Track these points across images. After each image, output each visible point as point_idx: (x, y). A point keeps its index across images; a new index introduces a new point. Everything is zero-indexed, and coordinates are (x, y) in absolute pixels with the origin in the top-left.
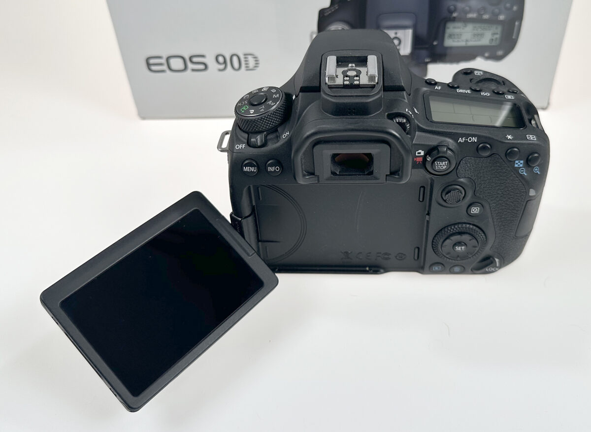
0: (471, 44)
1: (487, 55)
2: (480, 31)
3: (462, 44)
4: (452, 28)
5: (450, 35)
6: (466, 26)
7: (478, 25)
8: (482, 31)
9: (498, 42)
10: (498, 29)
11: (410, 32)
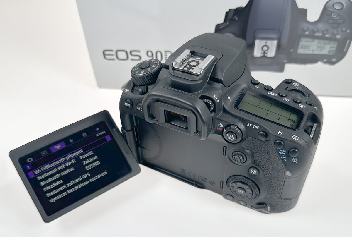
0: (315, 53)
1: (325, 60)
2: (322, 45)
3: (310, 52)
4: (304, 42)
5: (302, 46)
6: (313, 41)
7: (321, 41)
8: (324, 45)
9: (333, 53)
10: (335, 45)
11: (275, 42)
